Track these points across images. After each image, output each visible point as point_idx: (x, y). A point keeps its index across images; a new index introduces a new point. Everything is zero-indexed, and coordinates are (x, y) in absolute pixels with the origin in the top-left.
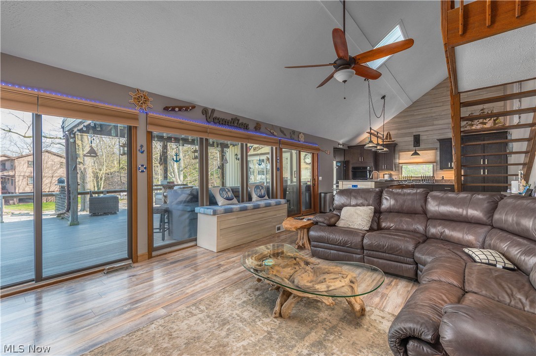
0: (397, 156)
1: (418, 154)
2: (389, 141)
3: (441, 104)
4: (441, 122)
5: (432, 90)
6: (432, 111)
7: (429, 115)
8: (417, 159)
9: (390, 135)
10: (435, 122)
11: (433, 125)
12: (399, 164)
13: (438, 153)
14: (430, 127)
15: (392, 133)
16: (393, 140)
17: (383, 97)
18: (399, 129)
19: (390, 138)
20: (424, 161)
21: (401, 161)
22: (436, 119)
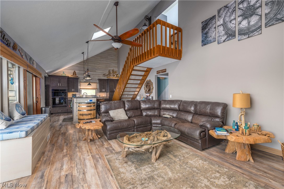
0: (79, 84)
1: (91, 85)
2: (75, 76)
3: (98, 63)
4: (99, 71)
5: (95, 56)
6: (95, 65)
7: (94, 67)
8: (89, 87)
9: (75, 73)
10: (96, 71)
11: (95, 72)
12: (80, 89)
13: (98, 85)
14: (94, 73)
15: (76, 71)
16: (77, 75)
17: (83, 53)
18: (80, 71)
19: (76, 75)
20: (92, 88)
21: (81, 87)
22: (97, 69)
